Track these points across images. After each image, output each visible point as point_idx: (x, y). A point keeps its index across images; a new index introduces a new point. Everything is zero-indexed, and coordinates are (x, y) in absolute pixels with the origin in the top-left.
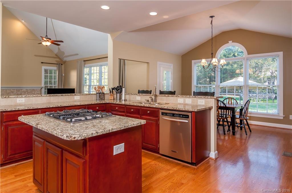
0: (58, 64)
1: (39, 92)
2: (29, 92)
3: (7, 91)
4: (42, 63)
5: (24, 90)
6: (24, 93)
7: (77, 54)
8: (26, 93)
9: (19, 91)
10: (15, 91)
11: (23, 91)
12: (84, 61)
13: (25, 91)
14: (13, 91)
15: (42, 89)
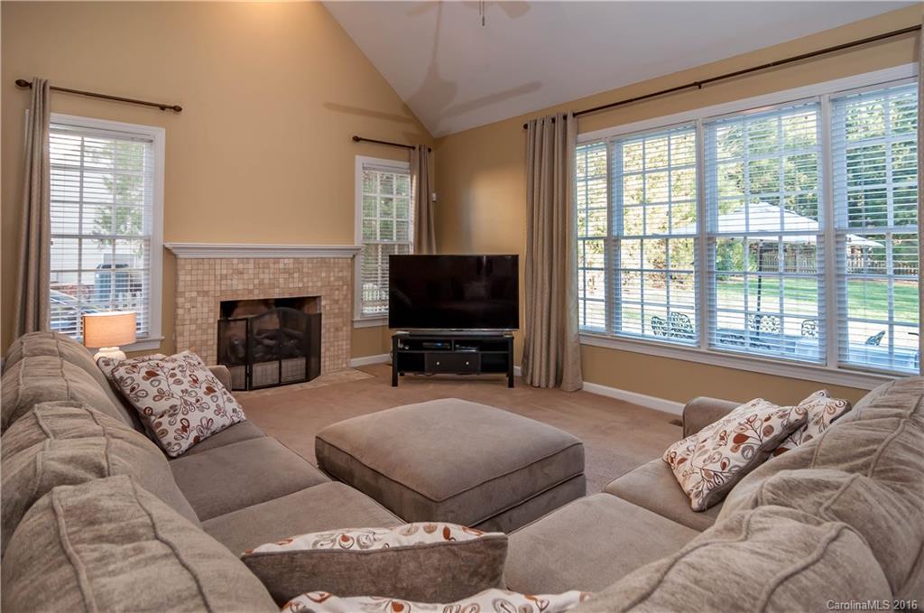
0: (414, 148)
1: (345, 274)
2: (305, 270)
3: (218, 267)
4: (357, 139)
5: (286, 261)
6: (286, 276)
7: (535, 86)
8: (296, 275)
9: (266, 266)
10: (251, 266)
11: (281, 266)
12: (574, 115)
13: (291, 266)
14: (241, 266)
15: (356, 258)
